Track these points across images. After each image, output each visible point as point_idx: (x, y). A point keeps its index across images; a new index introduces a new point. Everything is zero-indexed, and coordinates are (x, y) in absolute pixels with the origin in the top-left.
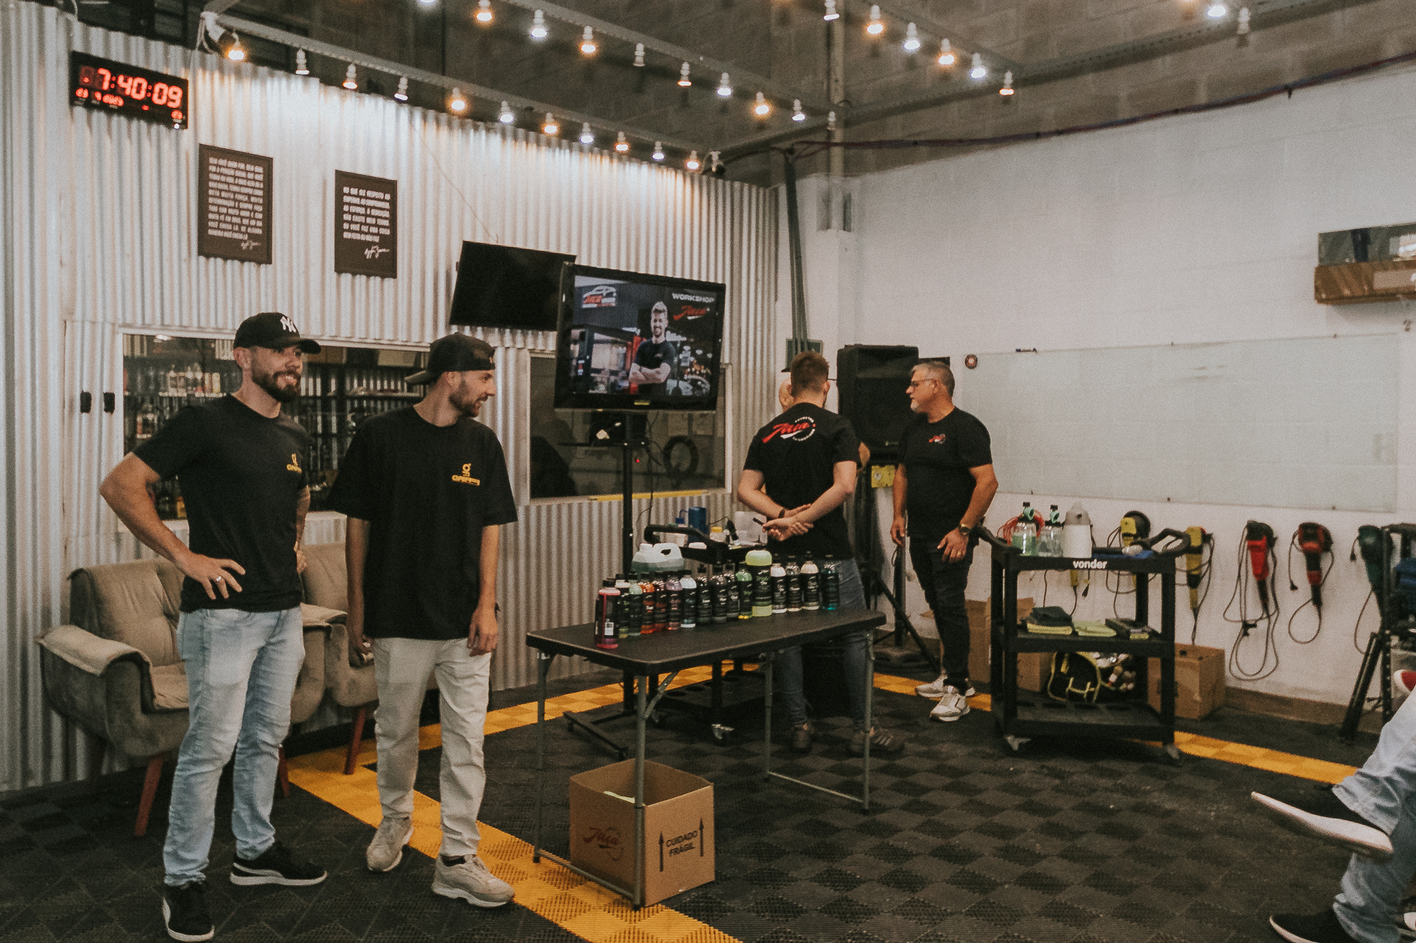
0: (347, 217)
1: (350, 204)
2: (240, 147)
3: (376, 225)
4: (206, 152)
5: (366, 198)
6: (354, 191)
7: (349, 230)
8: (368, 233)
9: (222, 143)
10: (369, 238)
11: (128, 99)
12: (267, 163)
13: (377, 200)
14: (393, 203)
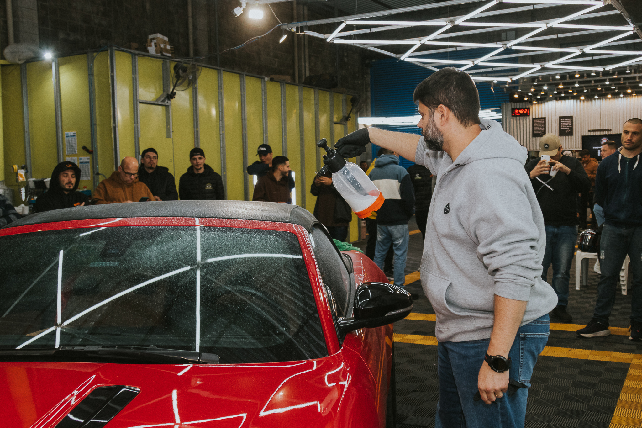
0: (562, 125)
1: (562, 122)
2: (540, 117)
3: (569, 126)
4: (533, 119)
5: (566, 120)
6: (563, 120)
7: (563, 128)
8: (567, 127)
9: (537, 117)
10: (567, 128)
11: (521, 114)
12: (545, 118)
13: (569, 121)
14: (572, 121)
